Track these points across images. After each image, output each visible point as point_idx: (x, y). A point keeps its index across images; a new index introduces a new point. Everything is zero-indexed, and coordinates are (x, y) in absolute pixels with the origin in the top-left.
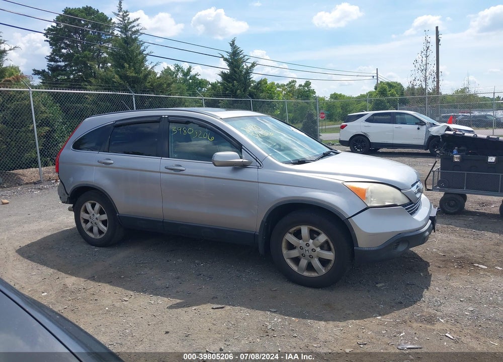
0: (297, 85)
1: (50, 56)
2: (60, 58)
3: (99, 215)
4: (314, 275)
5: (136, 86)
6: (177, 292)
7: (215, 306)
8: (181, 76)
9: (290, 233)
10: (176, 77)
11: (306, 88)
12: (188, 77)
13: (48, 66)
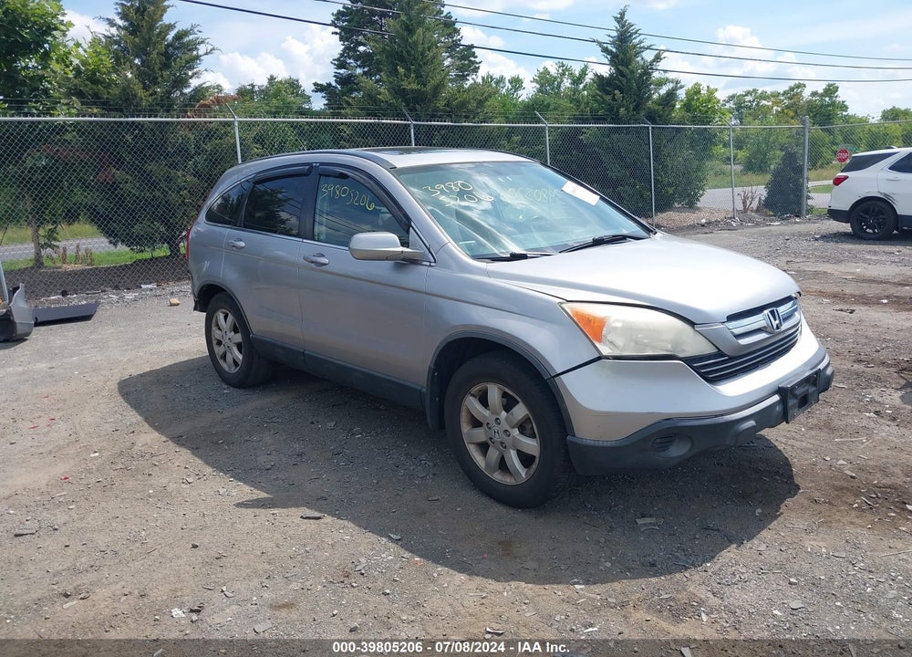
0: (806, 93)
1: (338, 60)
2: (356, 60)
3: (233, 333)
4: (508, 480)
5: (418, 107)
6: (276, 479)
7: (309, 513)
8: (568, 85)
9: (473, 395)
10: (559, 86)
11: (827, 99)
12: (581, 86)
13: (335, 76)
